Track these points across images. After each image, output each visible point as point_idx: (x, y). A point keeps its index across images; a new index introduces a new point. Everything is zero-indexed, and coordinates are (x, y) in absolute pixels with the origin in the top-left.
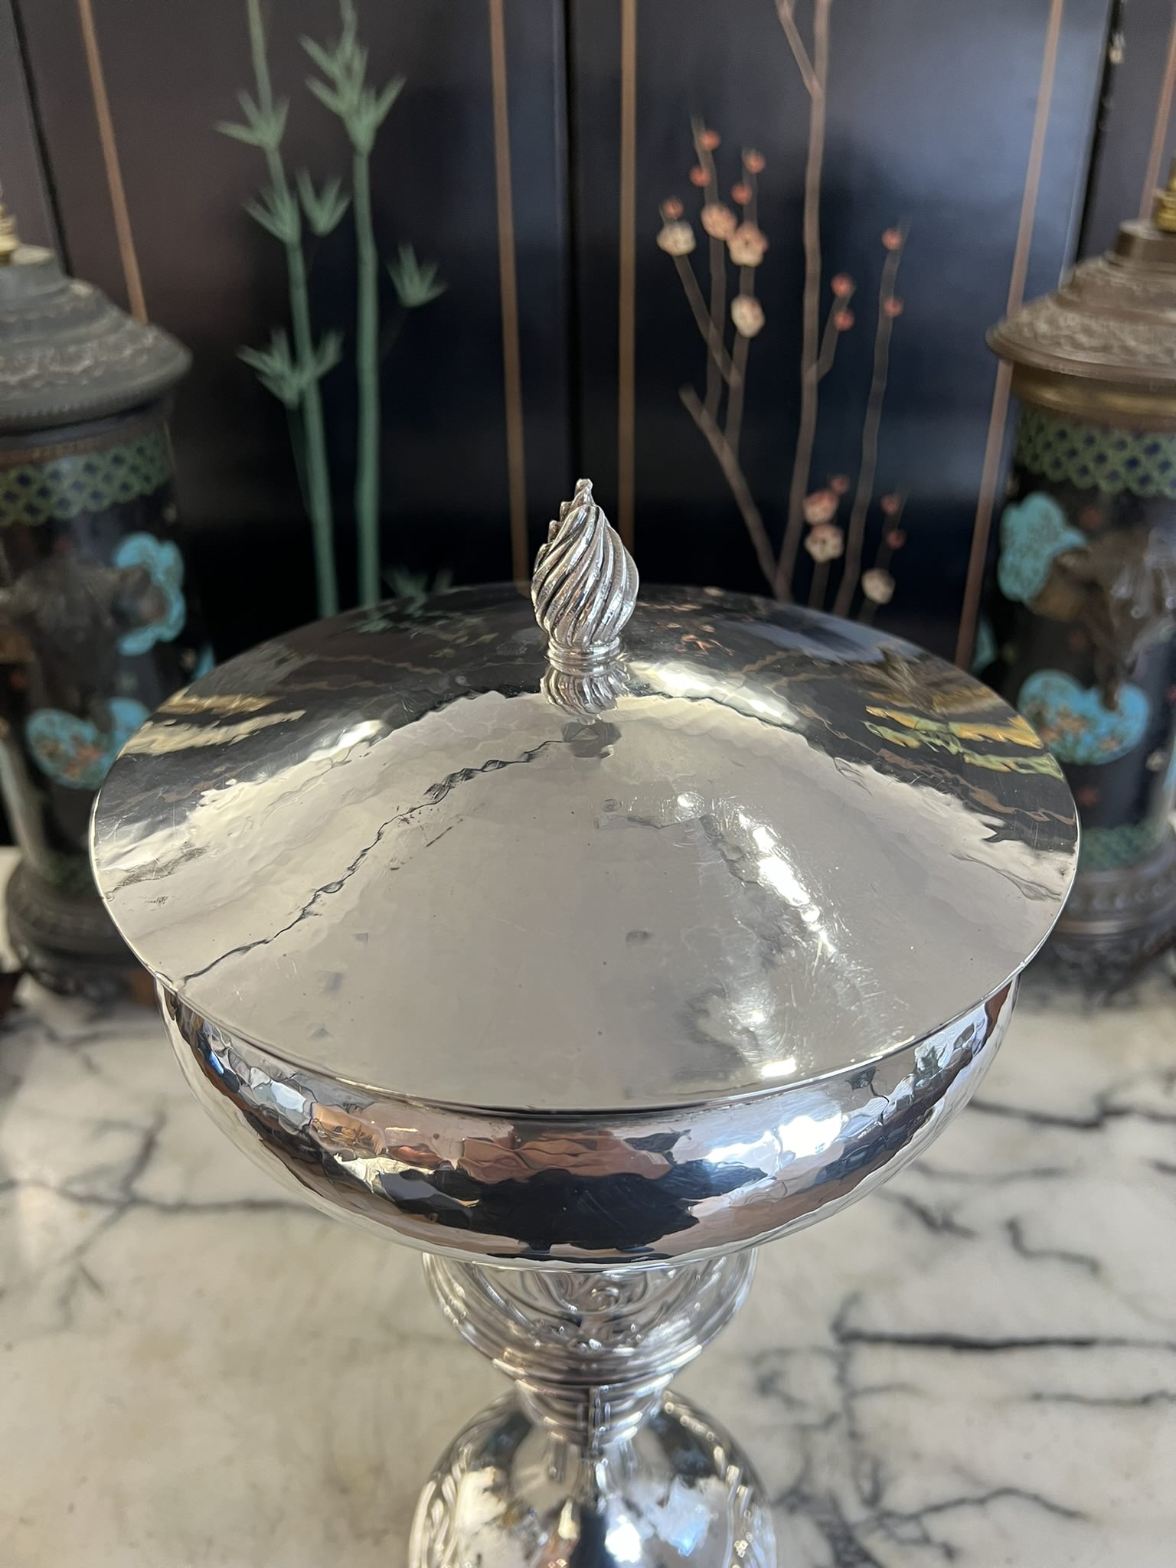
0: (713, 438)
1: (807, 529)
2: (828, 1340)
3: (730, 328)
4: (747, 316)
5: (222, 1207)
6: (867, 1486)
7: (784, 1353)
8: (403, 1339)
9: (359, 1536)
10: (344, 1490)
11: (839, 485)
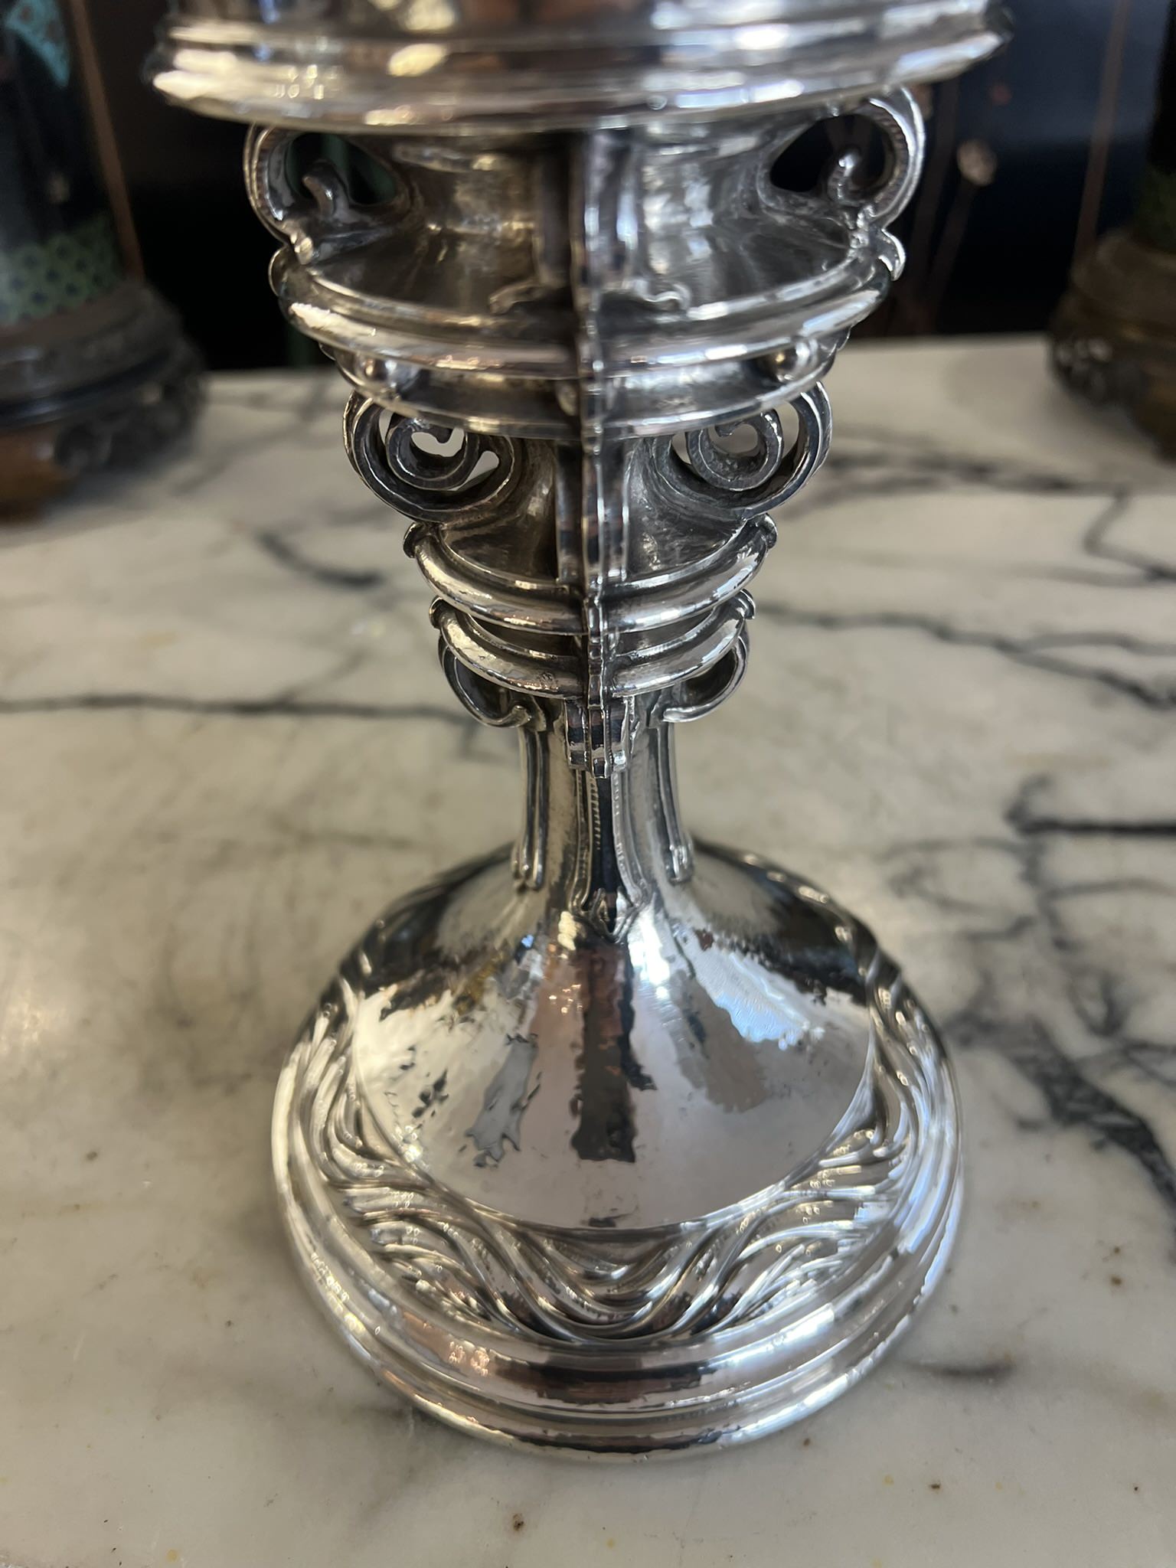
2: (1006, 832)
5: (50, 705)
6: (1096, 1010)
7: (933, 846)
8: (306, 840)
9: (201, 1082)
10: (184, 1023)
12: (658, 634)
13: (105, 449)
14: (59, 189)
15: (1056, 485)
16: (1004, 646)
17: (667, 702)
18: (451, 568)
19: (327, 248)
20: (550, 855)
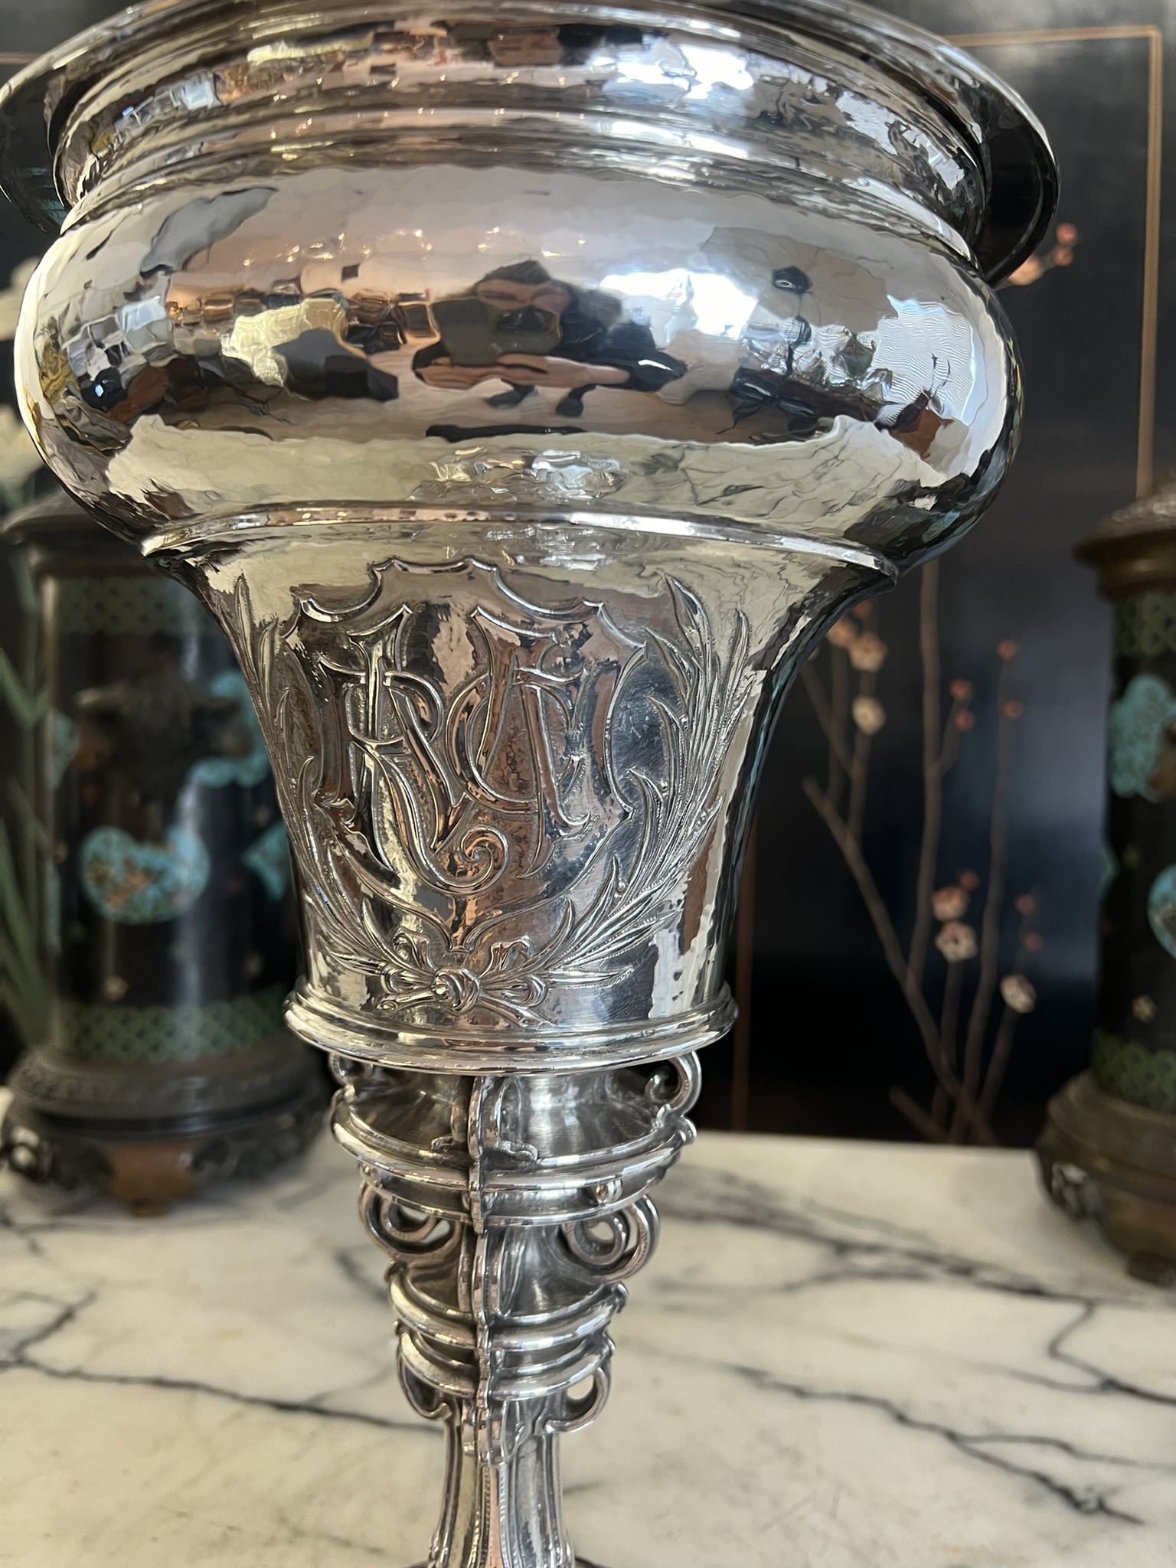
0: (835, 826)
1: (937, 926)
3: (851, 726)
4: (867, 715)
5: (122, 1380)
11: (968, 879)
12: (540, 1356)
13: (232, 1162)
14: (253, 966)
15: (1035, 1292)
16: (952, 1436)
17: (550, 1415)
18: (408, 1295)
19: (364, 1095)
20: (455, 1540)
